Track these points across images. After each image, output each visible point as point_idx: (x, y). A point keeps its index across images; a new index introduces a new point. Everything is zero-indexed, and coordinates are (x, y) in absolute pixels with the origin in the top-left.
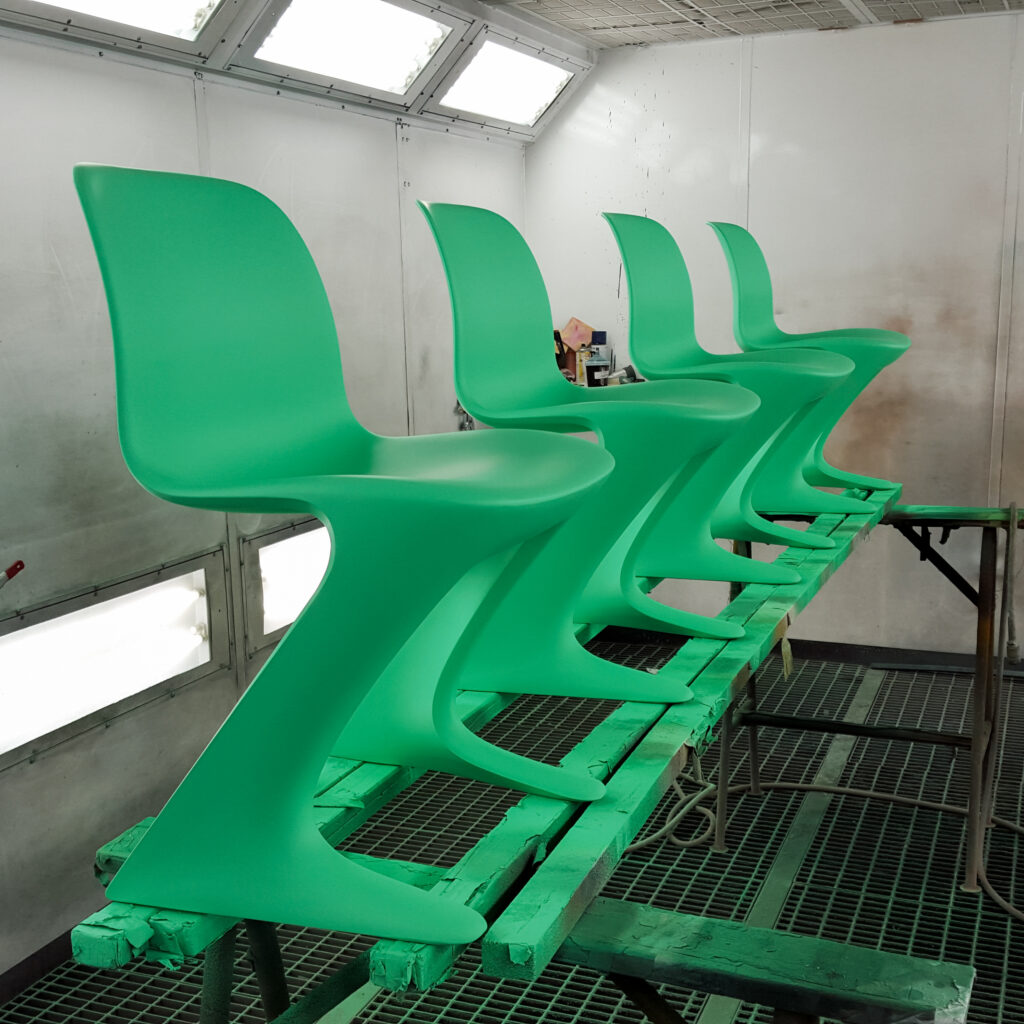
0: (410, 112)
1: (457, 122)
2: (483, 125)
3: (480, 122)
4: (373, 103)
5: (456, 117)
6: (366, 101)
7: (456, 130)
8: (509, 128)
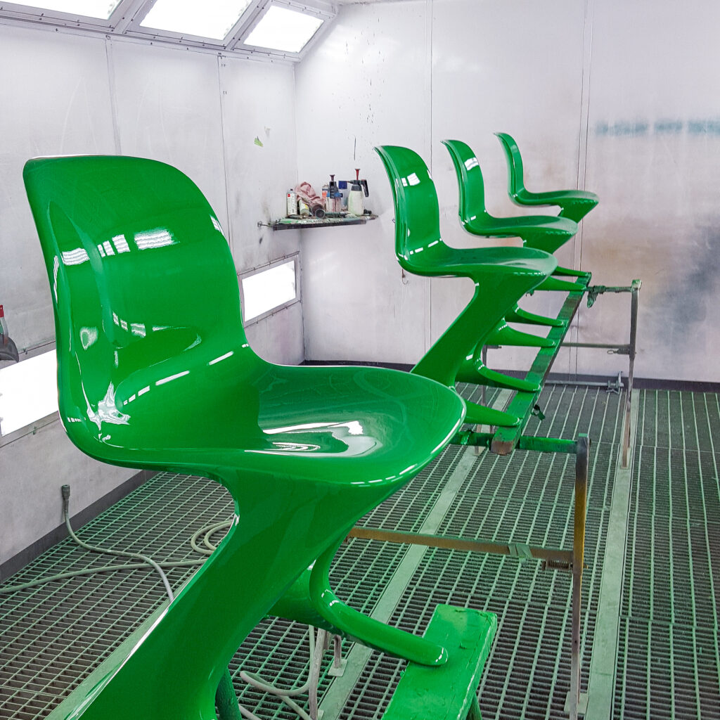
0: (226, 49)
1: (254, 53)
2: (269, 54)
3: (268, 52)
4: (206, 46)
5: (253, 50)
6: (201, 45)
7: (253, 57)
8: (285, 54)
